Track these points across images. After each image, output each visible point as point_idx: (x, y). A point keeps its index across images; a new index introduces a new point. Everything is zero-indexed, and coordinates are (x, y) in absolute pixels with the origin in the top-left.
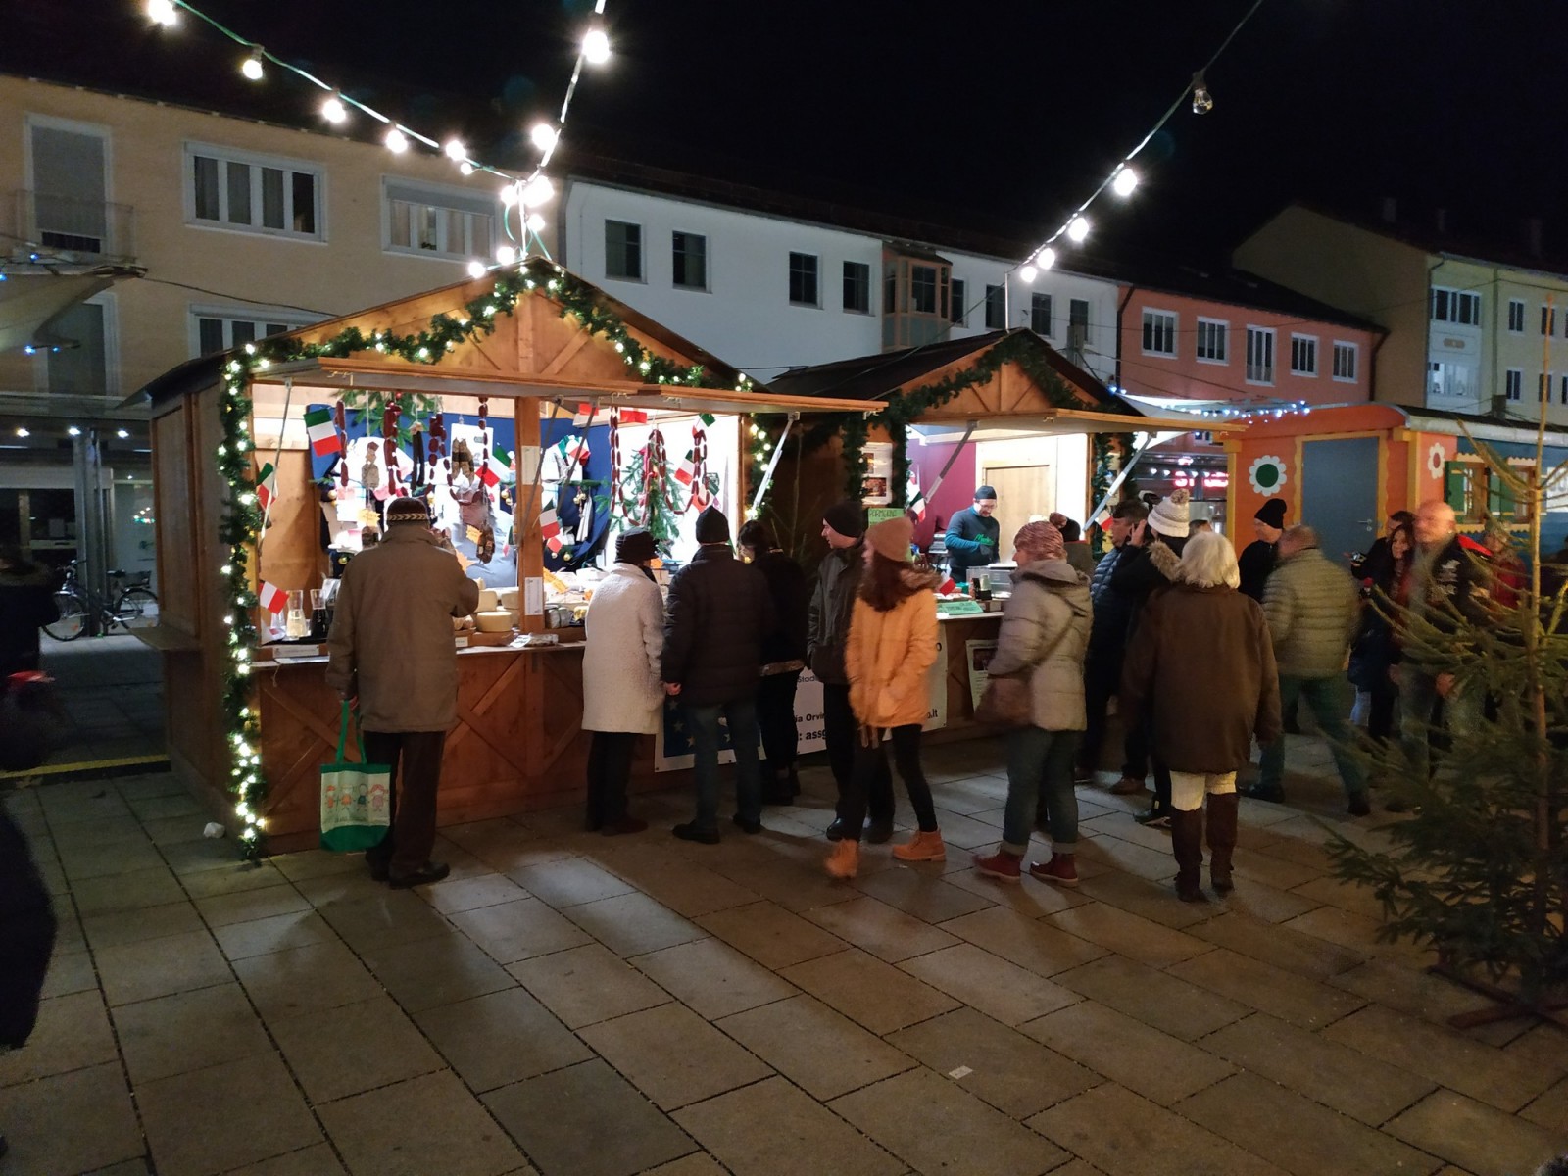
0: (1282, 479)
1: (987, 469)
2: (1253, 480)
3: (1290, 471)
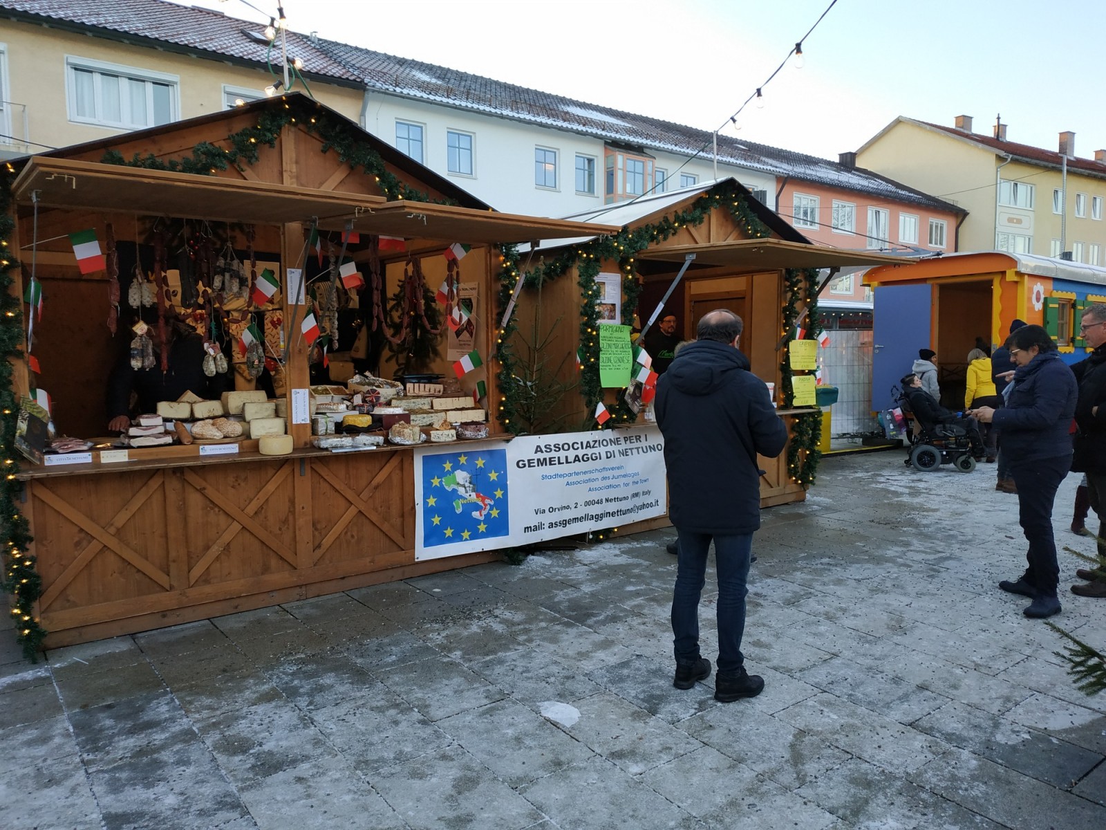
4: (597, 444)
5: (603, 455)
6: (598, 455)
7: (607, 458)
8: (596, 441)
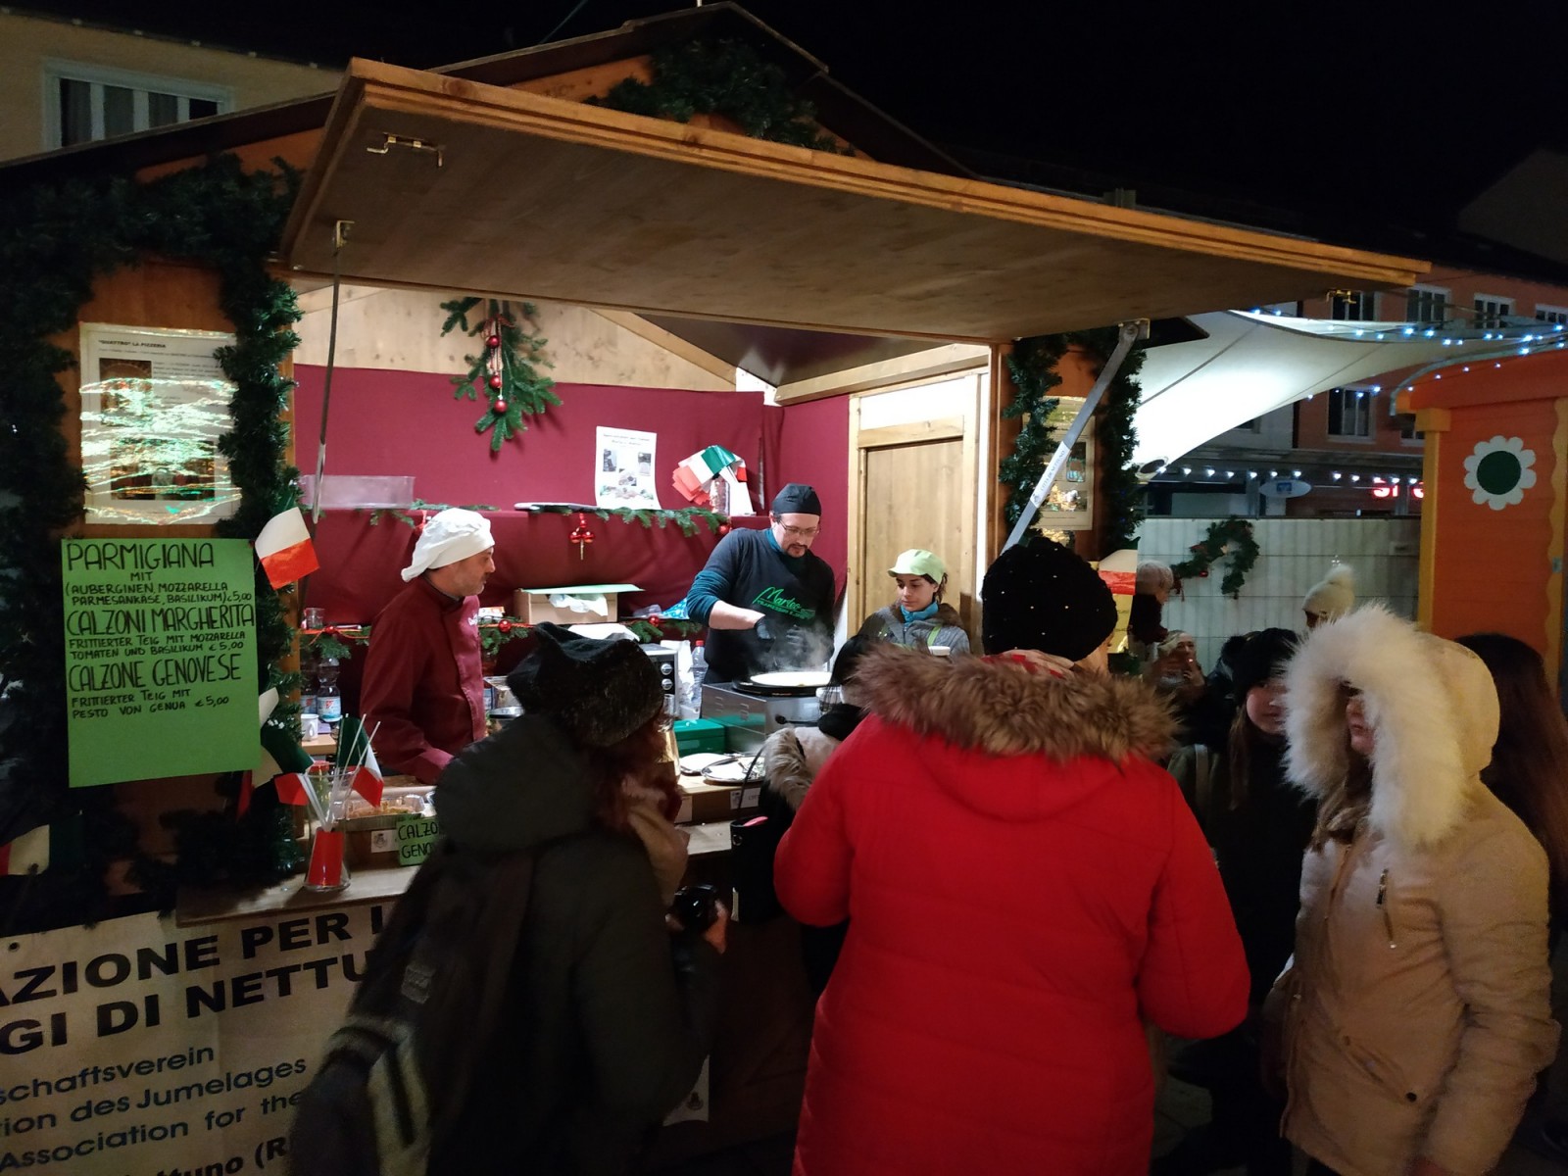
0: (1528, 479)
1: (868, 450)
2: (1471, 481)
3: (1545, 463)
4: (55, 982)
5: (82, 1024)
6: (46, 1029)
7: (106, 1029)
8: (44, 973)
